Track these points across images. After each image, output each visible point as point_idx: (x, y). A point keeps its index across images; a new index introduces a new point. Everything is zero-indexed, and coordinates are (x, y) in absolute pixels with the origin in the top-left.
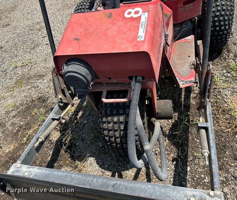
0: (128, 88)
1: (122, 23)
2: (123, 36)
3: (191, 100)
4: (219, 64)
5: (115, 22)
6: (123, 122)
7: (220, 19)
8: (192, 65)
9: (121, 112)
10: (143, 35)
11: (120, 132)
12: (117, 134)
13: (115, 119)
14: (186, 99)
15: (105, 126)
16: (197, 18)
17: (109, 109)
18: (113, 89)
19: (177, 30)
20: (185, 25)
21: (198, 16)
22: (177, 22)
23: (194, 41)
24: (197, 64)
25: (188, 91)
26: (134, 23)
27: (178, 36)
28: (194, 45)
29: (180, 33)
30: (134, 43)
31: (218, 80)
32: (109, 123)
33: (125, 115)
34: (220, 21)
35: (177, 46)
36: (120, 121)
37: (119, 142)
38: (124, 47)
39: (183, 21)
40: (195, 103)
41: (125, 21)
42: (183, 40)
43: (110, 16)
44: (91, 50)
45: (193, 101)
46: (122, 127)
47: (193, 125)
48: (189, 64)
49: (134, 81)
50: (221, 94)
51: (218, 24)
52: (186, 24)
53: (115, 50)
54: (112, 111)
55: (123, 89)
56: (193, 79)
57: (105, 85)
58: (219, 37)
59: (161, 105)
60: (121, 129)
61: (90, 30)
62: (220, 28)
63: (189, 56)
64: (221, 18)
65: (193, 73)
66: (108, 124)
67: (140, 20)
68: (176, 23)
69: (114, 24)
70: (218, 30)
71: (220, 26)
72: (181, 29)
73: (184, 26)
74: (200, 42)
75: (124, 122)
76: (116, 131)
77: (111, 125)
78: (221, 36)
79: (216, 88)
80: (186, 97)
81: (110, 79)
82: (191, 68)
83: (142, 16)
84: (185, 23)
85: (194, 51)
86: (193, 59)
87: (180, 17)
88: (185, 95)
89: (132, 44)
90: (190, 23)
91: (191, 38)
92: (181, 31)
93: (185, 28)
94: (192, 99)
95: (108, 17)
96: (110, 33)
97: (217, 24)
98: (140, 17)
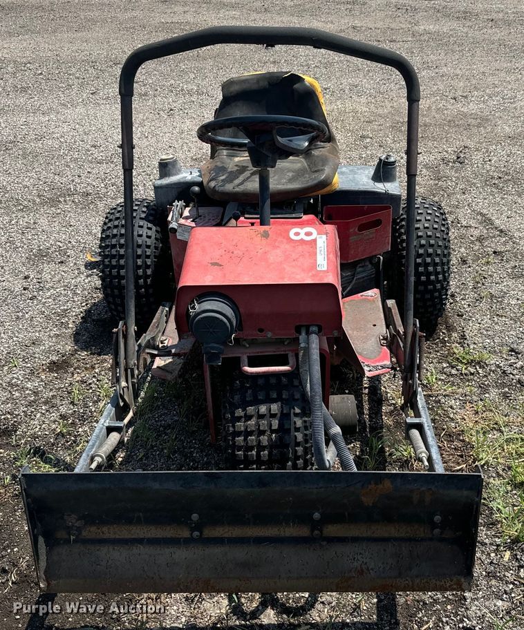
0: (289, 351)
1: (287, 246)
2: (294, 263)
3: (383, 417)
4: (431, 351)
5: (277, 244)
6: (276, 414)
7: (427, 261)
8: (382, 340)
9: (275, 396)
10: (325, 263)
11: (271, 435)
12: (264, 440)
13: (263, 409)
14: (374, 416)
15: (240, 425)
16: (381, 258)
17: (250, 392)
18: (261, 352)
19: (346, 277)
20: (361, 269)
21: (384, 253)
22: (347, 260)
23: (380, 299)
24: (393, 337)
25: (376, 402)
26: (306, 248)
27: (349, 289)
28: (381, 306)
29: (351, 282)
30: (314, 272)
31: (434, 380)
32: (248, 418)
33: (279, 403)
34: (426, 265)
35: (347, 307)
36: (272, 412)
37: (266, 458)
38: (298, 277)
39: (357, 259)
40: (391, 423)
41: (293, 245)
42: (358, 297)
43: (266, 235)
44: (246, 279)
45: (388, 419)
46: (275, 424)
47: (394, 462)
48: (376, 338)
49: (303, 334)
50: (441, 406)
51: (423, 270)
52: (363, 267)
53: (286, 280)
54: (255, 396)
55: (278, 353)
56: (388, 363)
57: (248, 346)
58: (428, 296)
59: (335, 402)
60: (273, 428)
61: (235, 252)
62: (428, 278)
63: (375, 325)
64: (429, 260)
65: (387, 353)
66: (244, 422)
67: (316, 244)
68: (345, 262)
69: (275, 247)
70: (423, 282)
71: (428, 274)
72: (353, 275)
73: (359, 270)
74: (391, 303)
75: (279, 415)
76: (262, 433)
77: (252, 422)
78: (432, 292)
79: (430, 396)
80: (373, 413)
81: (261, 330)
82: (381, 345)
83: (318, 239)
84: (361, 265)
85: (382, 316)
86: (382, 330)
87: (352, 252)
88: (369, 409)
89: (310, 274)
90: (370, 266)
91: (374, 293)
92: (353, 278)
93: (363, 273)
94: (386, 416)
95: (263, 236)
96: (272, 258)
97: (421, 269)
98: (315, 241)
